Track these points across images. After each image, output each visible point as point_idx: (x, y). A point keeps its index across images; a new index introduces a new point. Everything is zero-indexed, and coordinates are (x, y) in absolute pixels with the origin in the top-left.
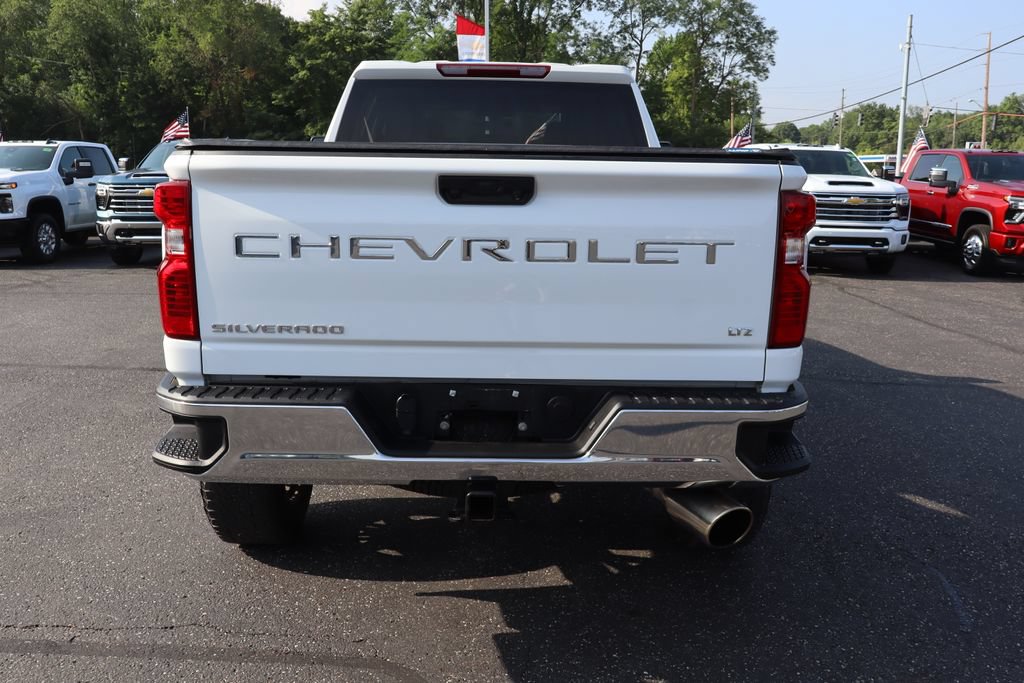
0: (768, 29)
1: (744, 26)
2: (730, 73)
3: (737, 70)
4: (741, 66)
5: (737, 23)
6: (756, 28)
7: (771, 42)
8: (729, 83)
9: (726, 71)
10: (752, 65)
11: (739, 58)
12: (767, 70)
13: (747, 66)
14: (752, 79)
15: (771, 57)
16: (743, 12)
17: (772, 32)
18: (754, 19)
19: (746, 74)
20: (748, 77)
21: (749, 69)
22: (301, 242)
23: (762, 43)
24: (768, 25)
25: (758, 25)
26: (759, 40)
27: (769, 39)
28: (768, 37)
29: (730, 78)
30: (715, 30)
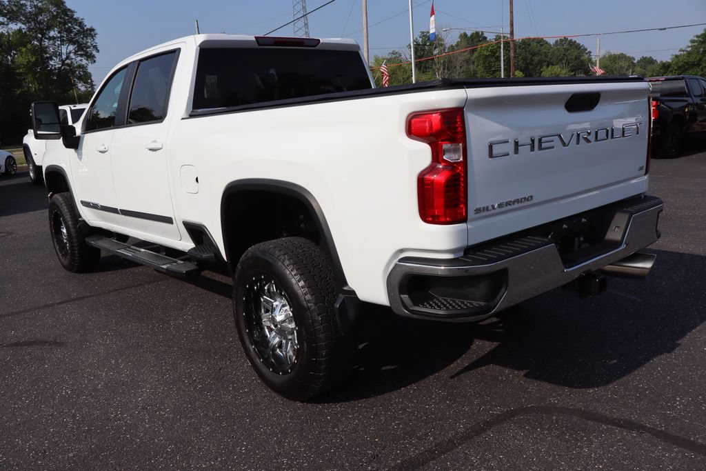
0: (89, 27)
1: (70, 25)
2: (67, 58)
3: (72, 56)
4: (75, 53)
5: (65, 24)
6: (79, 26)
7: (93, 37)
8: (68, 65)
9: (64, 57)
10: (82, 53)
11: (71, 48)
12: (94, 56)
13: (79, 53)
14: (84, 62)
15: (95, 47)
16: (67, 15)
17: (92, 30)
18: (76, 20)
19: (79, 58)
20: (81, 60)
21: (81, 55)
22: (519, 144)
23: (86, 37)
24: (88, 25)
25: (81, 24)
26: (84, 35)
27: (91, 34)
28: (90, 33)
29: (68, 61)
30: (49, 28)
